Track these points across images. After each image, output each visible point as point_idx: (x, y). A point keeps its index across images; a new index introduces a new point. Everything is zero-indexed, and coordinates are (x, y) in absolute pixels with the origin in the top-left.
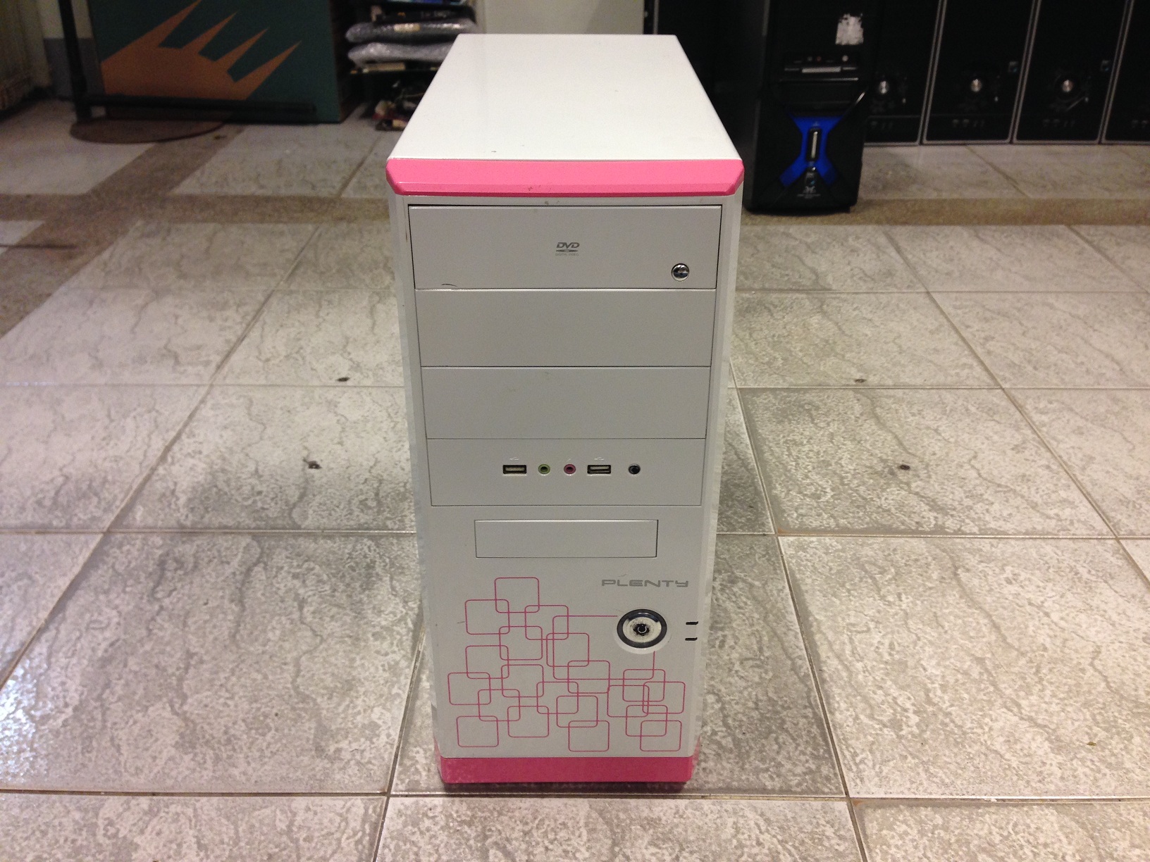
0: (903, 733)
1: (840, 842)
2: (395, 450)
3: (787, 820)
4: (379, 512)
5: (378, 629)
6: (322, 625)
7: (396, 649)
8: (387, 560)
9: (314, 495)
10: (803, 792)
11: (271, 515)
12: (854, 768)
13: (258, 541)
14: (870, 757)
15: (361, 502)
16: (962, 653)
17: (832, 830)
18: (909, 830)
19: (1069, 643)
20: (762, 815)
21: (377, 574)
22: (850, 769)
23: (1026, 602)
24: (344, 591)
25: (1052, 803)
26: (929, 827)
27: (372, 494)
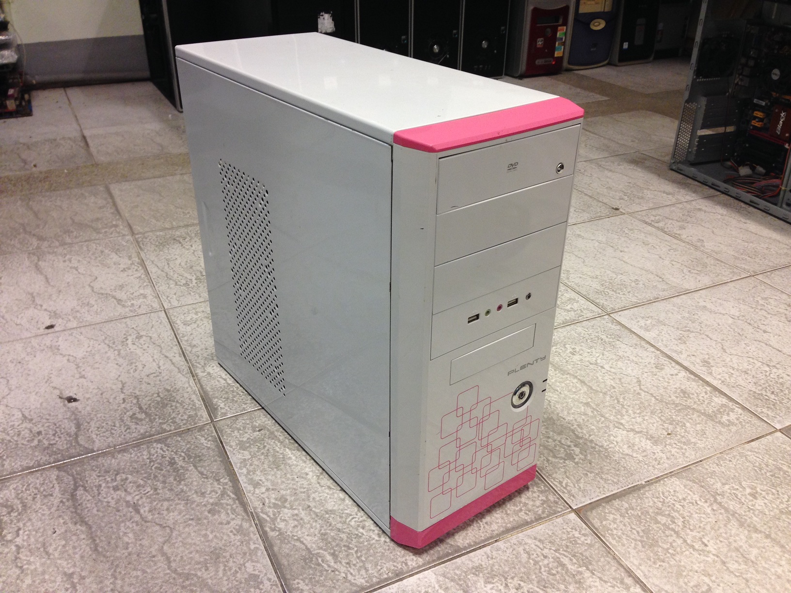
0: (576, 460)
1: (586, 538)
2: (132, 371)
3: (550, 536)
4: (150, 420)
5: (209, 507)
6: (164, 518)
8: (183, 454)
9: (89, 423)
10: (548, 516)
11: (61, 448)
12: (566, 492)
13: (65, 471)
14: (569, 481)
15: (131, 417)
16: (576, 403)
17: (577, 532)
18: (615, 517)
19: (623, 380)
20: (535, 539)
21: (181, 466)
22: (564, 492)
23: (588, 363)
24: (164, 488)
25: (671, 474)
26: (623, 511)
27: (136, 409)
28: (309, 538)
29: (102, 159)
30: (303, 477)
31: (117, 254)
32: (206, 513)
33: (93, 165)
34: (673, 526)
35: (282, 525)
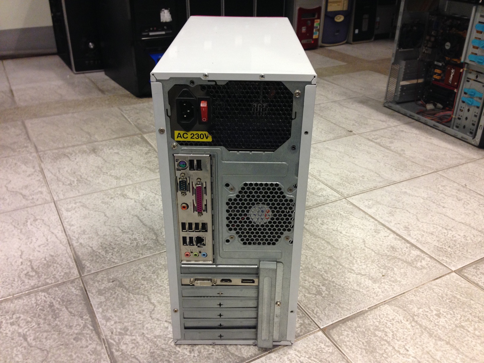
0: (323, 295)
1: (329, 348)
2: (28, 243)
3: (305, 348)
4: (39, 277)
5: (75, 336)
7: (91, 342)
8: (59, 300)
10: (304, 334)
12: (316, 317)
14: (318, 309)
15: (26, 275)
16: (324, 257)
17: (323, 345)
18: (348, 333)
19: (354, 241)
21: (57, 308)
22: (315, 317)
23: (332, 230)
24: (44, 323)
25: (385, 303)
26: (354, 329)
27: (29, 269)
28: (142, 356)
29: (22, 104)
30: (140, 313)
31: (25, 165)
32: (72, 340)
33: (15, 108)
34: (386, 338)
35: (124, 347)
